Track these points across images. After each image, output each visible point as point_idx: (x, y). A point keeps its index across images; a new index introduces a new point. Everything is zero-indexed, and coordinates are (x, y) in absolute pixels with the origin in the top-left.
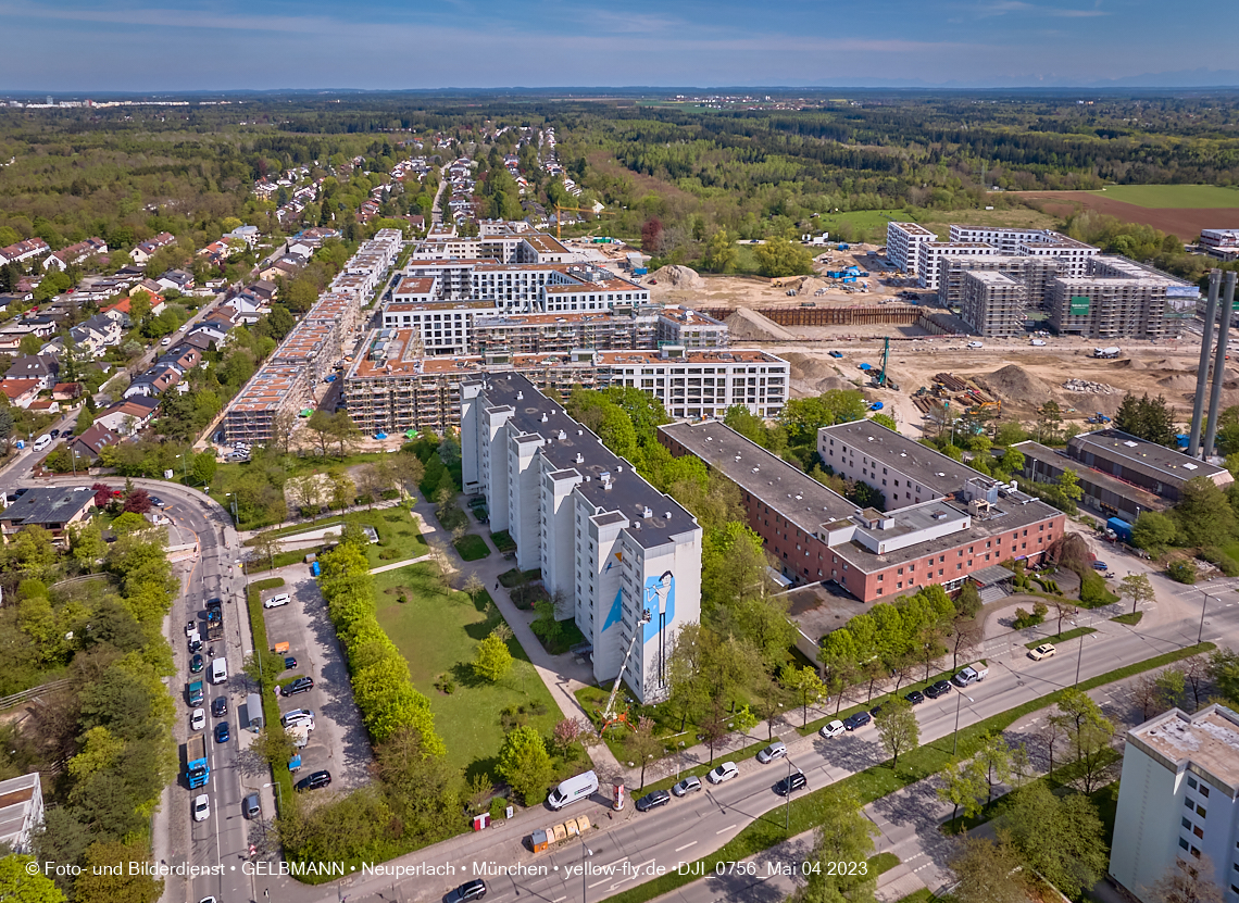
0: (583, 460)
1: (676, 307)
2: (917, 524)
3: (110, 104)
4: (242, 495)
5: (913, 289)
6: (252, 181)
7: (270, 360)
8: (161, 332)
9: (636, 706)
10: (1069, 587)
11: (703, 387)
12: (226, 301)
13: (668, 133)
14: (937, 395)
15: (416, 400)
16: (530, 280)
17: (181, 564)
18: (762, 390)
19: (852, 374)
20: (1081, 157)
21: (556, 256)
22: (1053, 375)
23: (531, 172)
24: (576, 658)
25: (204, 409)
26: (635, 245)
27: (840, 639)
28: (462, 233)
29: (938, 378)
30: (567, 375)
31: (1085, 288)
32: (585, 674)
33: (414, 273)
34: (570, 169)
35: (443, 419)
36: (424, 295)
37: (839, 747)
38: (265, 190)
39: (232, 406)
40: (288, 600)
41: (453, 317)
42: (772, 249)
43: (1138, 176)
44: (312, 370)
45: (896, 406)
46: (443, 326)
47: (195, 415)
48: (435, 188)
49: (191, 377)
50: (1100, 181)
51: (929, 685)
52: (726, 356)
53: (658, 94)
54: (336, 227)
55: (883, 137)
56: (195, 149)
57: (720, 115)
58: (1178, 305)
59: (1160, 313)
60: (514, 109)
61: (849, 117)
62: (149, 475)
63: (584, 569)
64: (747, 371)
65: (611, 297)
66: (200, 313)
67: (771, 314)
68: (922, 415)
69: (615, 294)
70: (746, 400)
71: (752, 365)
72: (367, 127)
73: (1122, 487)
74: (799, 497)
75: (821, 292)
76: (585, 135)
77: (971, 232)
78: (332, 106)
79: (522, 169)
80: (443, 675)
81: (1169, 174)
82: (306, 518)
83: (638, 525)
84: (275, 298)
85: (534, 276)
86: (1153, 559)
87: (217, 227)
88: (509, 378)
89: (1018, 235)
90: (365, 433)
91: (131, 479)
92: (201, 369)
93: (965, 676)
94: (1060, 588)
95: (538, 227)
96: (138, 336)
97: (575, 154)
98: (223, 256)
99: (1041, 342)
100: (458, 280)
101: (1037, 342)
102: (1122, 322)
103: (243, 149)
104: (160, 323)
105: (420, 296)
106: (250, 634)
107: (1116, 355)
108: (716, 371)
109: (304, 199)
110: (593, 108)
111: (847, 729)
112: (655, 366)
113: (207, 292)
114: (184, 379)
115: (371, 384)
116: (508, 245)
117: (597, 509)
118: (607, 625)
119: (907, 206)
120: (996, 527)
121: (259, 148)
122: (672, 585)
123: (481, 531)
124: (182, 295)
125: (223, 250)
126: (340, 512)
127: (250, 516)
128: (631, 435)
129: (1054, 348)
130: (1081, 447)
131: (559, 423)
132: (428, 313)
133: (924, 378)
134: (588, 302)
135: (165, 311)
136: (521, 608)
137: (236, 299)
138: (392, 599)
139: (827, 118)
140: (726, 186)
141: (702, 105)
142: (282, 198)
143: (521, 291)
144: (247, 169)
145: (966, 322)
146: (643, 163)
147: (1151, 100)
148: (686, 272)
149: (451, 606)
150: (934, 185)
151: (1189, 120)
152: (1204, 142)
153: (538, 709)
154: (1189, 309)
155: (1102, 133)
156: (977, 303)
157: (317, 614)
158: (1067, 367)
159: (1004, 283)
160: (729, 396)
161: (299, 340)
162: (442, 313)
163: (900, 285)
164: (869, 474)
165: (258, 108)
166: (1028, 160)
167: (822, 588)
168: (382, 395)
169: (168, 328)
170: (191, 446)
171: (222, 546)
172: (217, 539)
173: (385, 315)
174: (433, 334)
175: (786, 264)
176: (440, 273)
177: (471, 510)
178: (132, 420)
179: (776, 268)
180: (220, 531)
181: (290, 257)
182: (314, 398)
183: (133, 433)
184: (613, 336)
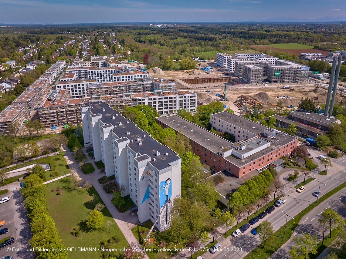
0: (129, 133)
1: (157, 78)
2: (253, 146)
5: (226, 72)
6: (15, 48)
9: (157, 233)
10: (302, 163)
11: (169, 103)
13: (149, 33)
14: (241, 102)
15: (67, 114)
16: (108, 72)
18: (188, 104)
19: (214, 97)
20: (263, 37)
21: (116, 65)
22: (273, 94)
23: (108, 43)
24: (131, 213)
26: (141, 63)
27: (236, 196)
28: (85, 60)
29: (241, 97)
30: (122, 102)
31: (279, 68)
32: (135, 220)
33: (68, 72)
34: (120, 43)
35: (77, 120)
36: (71, 79)
37: (241, 241)
38: (21, 50)
40: (8, 199)
41: (81, 85)
42: (184, 61)
43: (278, 41)
44: (29, 106)
45: (230, 106)
46: (78, 88)
48: (77, 48)
50: (270, 43)
51: (266, 208)
52: (176, 93)
53: (145, 24)
54: (43, 60)
55: (209, 33)
57: (163, 28)
58: (304, 72)
59: (299, 75)
60: (102, 28)
61: (199, 28)
63: (132, 177)
64: (183, 97)
65: (135, 76)
67: (186, 80)
68: (239, 109)
69: (137, 75)
70: (183, 107)
71: (185, 95)
72: (56, 32)
73: (308, 127)
74: (209, 140)
75: (200, 74)
76: (124, 34)
77: (241, 55)
78: (46, 28)
79: (105, 43)
80: (75, 227)
81: (286, 40)
82: (21, 162)
83: (155, 159)
84: (19, 83)
85: (109, 71)
86: (323, 151)
88: (100, 103)
89: (254, 55)
90: (47, 127)
93: (279, 203)
94: (299, 164)
95: (110, 58)
97: (121, 39)
98: (1, 70)
99: (267, 85)
100: (84, 74)
101: (266, 85)
102: (289, 78)
103: (13, 39)
105: (69, 79)
107: (289, 88)
108: (173, 98)
109: (33, 53)
110: (125, 27)
111: (242, 232)
112: (152, 98)
115: (49, 109)
116: (100, 62)
117: (137, 154)
118: (144, 201)
119: (219, 50)
120: (278, 145)
121: (19, 38)
122: (171, 183)
123: (91, 161)
125: (1, 68)
126: (35, 159)
128: (146, 122)
129: (271, 87)
130: (293, 116)
131: (119, 119)
132: (72, 84)
133: (236, 97)
134: (128, 78)
136: (108, 193)
137: (3, 83)
138: (54, 194)
139: (193, 28)
140: (167, 46)
141: (157, 26)
142: (25, 52)
143: (105, 76)
144: (14, 44)
145: (244, 80)
146: (142, 40)
147: (275, 24)
148: (158, 69)
149: (79, 195)
150: (226, 44)
151: (286, 29)
152: (292, 33)
153: (116, 240)
154: (307, 73)
155: (266, 31)
156: (248, 74)
157: (21, 204)
158: (277, 92)
159: (255, 68)
160: (177, 106)
161: (25, 96)
162: (77, 84)
163: (222, 71)
164: (229, 129)
165: (21, 29)
166: (250, 37)
167: (222, 174)
168: (53, 113)
173: (57, 85)
174: (74, 91)
175: (189, 66)
176: (77, 72)
177: (87, 153)
179: (186, 67)
181: (26, 70)
182: (30, 115)
184: (137, 89)
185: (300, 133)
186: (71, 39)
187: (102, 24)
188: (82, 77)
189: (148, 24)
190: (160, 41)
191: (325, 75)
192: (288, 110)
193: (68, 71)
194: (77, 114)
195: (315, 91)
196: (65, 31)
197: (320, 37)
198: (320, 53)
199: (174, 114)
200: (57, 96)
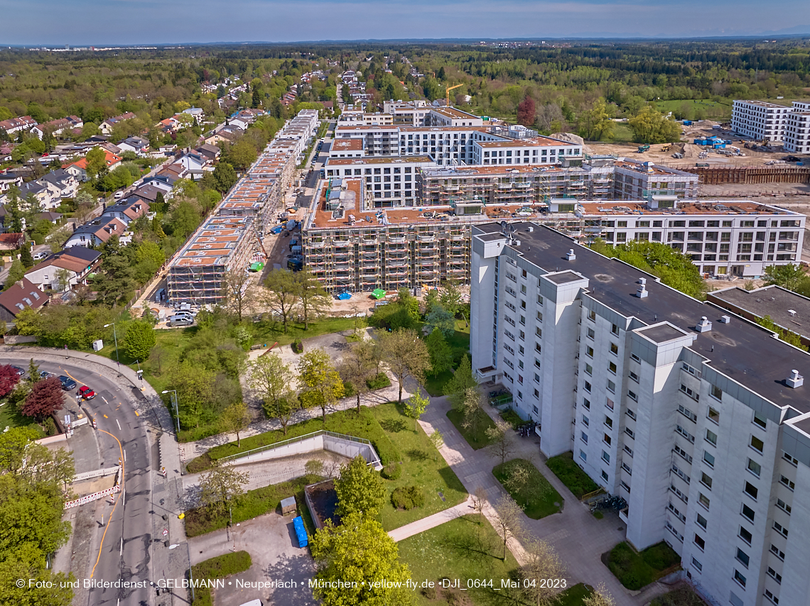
3: (106, 49)
6: (198, 83)
7: (216, 211)
8: (114, 186)
11: (705, 241)
12: (175, 160)
13: (493, 57)
15: (383, 255)
16: (452, 140)
17: (92, 508)
18: (772, 246)
21: (467, 121)
25: (146, 264)
33: (341, 137)
35: (413, 277)
36: (358, 152)
38: (209, 89)
39: (177, 261)
41: (392, 171)
44: (259, 221)
46: (382, 179)
47: (132, 270)
49: (139, 226)
52: (733, 208)
54: (265, 109)
56: (158, 67)
60: (374, 48)
62: (74, 346)
64: (756, 224)
66: (152, 171)
70: (752, 258)
71: (762, 218)
72: (277, 55)
75: (705, 156)
82: (272, 422)
84: (218, 159)
87: (171, 107)
88: (532, 229)
90: (327, 293)
92: (147, 220)
96: (91, 188)
98: (174, 129)
100: (379, 142)
103: (192, 66)
104: (114, 177)
105: (354, 153)
108: (721, 224)
109: (237, 94)
110: (428, 47)
112: (651, 218)
113: (160, 154)
114: (130, 229)
115: (332, 237)
116: (417, 115)
121: (203, 64)
124: (138, 157)
125: (174, 124)
126: (319, 411)
132: (368, 166)
137: (183, 159)
141: (501, 46)
142: (221, 92)
143: (444, 150)
144: (194, 76)
146: (486, 72)
148: (575, 139)
160: (733, 253)
161: (243, 191)
162: (382, 166)
163: (768, 150)
165: (203, 50)
168: (345, 249)
169: (122, 183)
170: (130, 306)
171: (156, 472)
172: (150, 456)
173: (327, 168)
174: (373, 187)
175: (659, 133)
176: (364, 136)
177: (495, 411)
178: (68, 275)
179: (651, 136)
180: (154, 442)
181: (229, 128)
182: (264, 250)
183: (67, 289)
184: (569, 188)
186: (315, 68)
187: (370, 42)
188: (376, 151)
189: (474, 42)
190: (536, 72)
193: (340, 134)
194: (413, 258)
200: (346, 199)
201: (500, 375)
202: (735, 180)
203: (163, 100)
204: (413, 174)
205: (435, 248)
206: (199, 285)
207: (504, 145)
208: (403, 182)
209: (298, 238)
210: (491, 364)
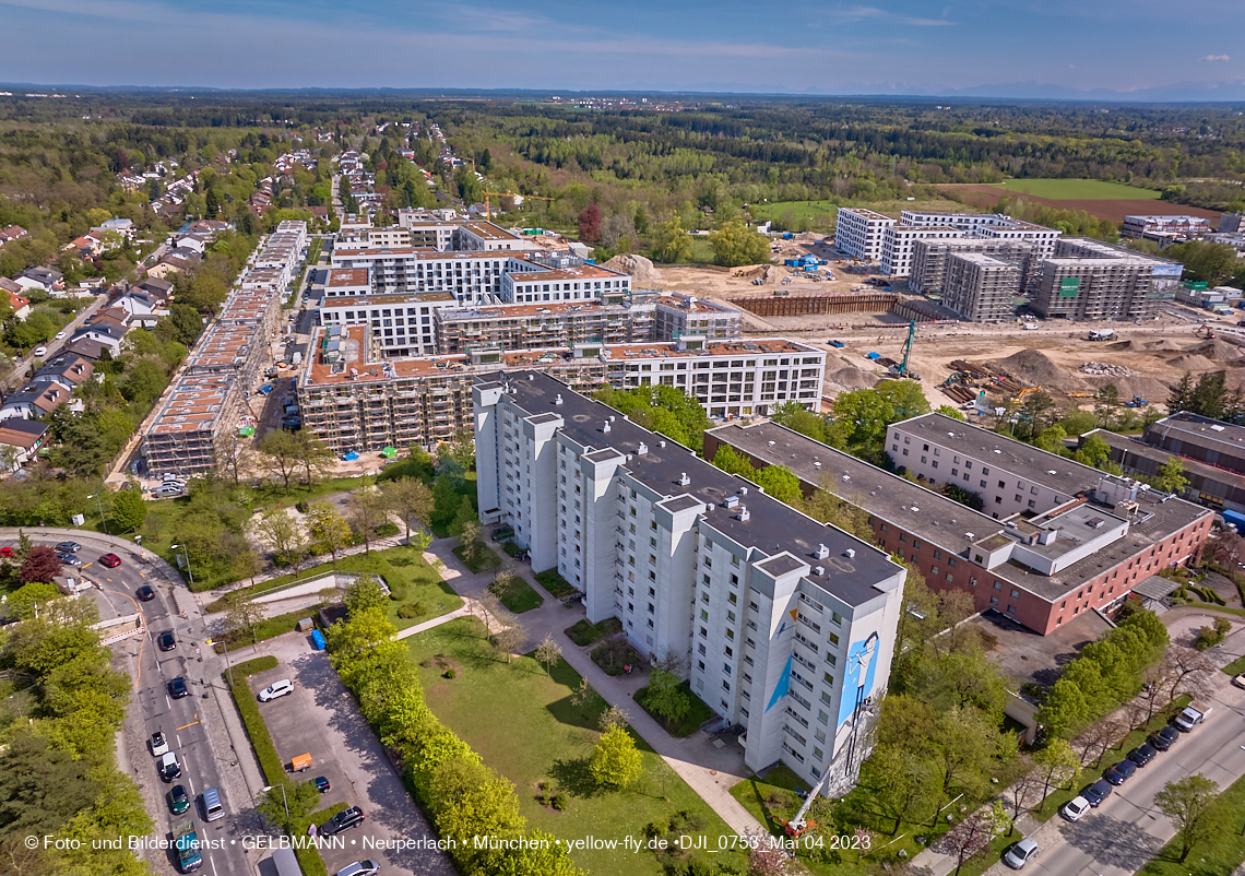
0: (688, 482)
2: (1077, 534)
4: (194, 546)
5: (879, 277)
6: (112, 173)
7: (184, 368)
8: (32, 340)
10: (1227, 593)
11: (729, 382)
12: (109, 303)
13: (563, 128)
14: (963, 383)
15: (392, 411)
16: (483, 269)
17: (121, 645)
18: (794, 384)
19: (863, 364)
20: (976, 154)
21: (504, 243)
22: (1063, 359)
23: (431, 164)
24: (710, 739)
25: (112, 433)
26: (570, 236)
28: (378, 223)
29: (955, 365)
30: (572, 374)
31: (1076, 268)
32: (733, 761)
33: (339, 266)
36: (363, 288)
37: (1095, 834)
38: (133, 182)
39: (150, 426)
40: (291, 688)
41: (405, 312)
42: (731, 235)
43: (1031, 170)
44: (243, 380)
46: (394, 322)
47: (102, 441)
48: (329, 181)
49: (86, 392)
50: (1001, 175)
51: (1148, 733)
54: (227, 220)
55: (776, 135)
56: (33, 139)
57: (605, 113)
58: (1161, 284)
59: (1143, 293)
60: (389, 106)
61: (734, 117)
62: (50, 522)
64: (779, 362)
66: (79, 317)
68: (960, 405)
70: (776, 397)
71: (785, 356)
72: (233, 119)
73: (1223, 475)
74: (915, 509)
75: (789, 281)
76: (476, 131)
77: (925, 217)
78: (186, 102)
79: (420, 162)
80: (542, 781)
81: (1059, 168)
82: (283, 568)
83: (821, 571)
84: (172, 298)
85: (487, 264)
87: (82, 219)
88: (532, 378)
89: (972, 219)
90: (331, 453)
91: (24, 530)
92: (97, 383)
93: (1189, 719)
94: (1221, 596)
97: (473, 148)
98: (95, 253)
99: (1033, 326)
100: (392, 272)
101: (1029, 325)
103: (94, 140)
104: (29, 328)
105: (357, 289)
106: (247, 745)
107: (1110, 337)
108: (745, 363)
109: (181, 192)
110: (473, 107)
111: (1092, 806)
112: (676, 361)
113: (83, 291)
114: (76, 395)
115: (332, 393)
116: (443, 233)
117: (749, 550)
118: (772, 701)
119: (832, 197)
120: (1152, 532)
121: (113, 138)
122: (876, 649)
123: (519, 571)
124: (50, 298)
125: (94, 246)
126: (329, 558)
127: (208, 572)
129: (1049, 332)
130: (1165, 434)
132: (375, 307)
133: (940, 367)
134: (562, 292)
135: (30, 315)
136: (612, 674)
137: (124, 299)
138: (434, 674)
139: (710, 116)
140: (643, 178)
141: (582, 106)
142: (154, 190)
143: (474, 282)
144: (104, 161)
145: (949, 307)
146: (549, 156)
147: (999, 108)
148: (642, 262)
149: (518, 678)
150: (855, 176)
151: (1043, 124)
152: (1073, 141)
153: (693, 822)
154: (1170, 288)
155: (978, 132)
156: (966, 286)
157: (337, 705)
158: (1072, 351)
159: (997, 265)
160: (757, 392)
161: (216, 343)
162: (392, 307)
163: (863, 271)
164: (960, 475)
165: (101, 103)
166: (927, 154)
167: (986, 621)
168: (348, 407)
169: (41, 336)
170: (103, 481)
171: (176, 616)
172: (166, 605)
173: (323, 311)
174: (383, 333)
175: (744, 253)
176: (370, 265)
177: (498, 545)
178: (14, 451)
179: (735, 256)
180: (168, 595)
181: (180, 252)
182: (252, 413)
183: (16, 468)
184: (606, 329)
185: (1196, 493)
186: (296, 147)
188: (388, 284)
189: (544, 97)
190: (617, 158)
191: (1228, 296)
192: (1136, 415)
193: (338, 262)
194: (425, 413)
195: (1207, 350)
196: (264, 116)
197: (1177, 158)
198: (1192, 216)
199: (742, 418)
200: (345, 349)
201: (505, 516)
202: (816, 310)
203: (68, 208)
204: (431, 315)
205: (448, 401)
206: (183, 453)
207: (542, 277)
208: (419, 326)
209: (292, 397)
210: (496, 506)
